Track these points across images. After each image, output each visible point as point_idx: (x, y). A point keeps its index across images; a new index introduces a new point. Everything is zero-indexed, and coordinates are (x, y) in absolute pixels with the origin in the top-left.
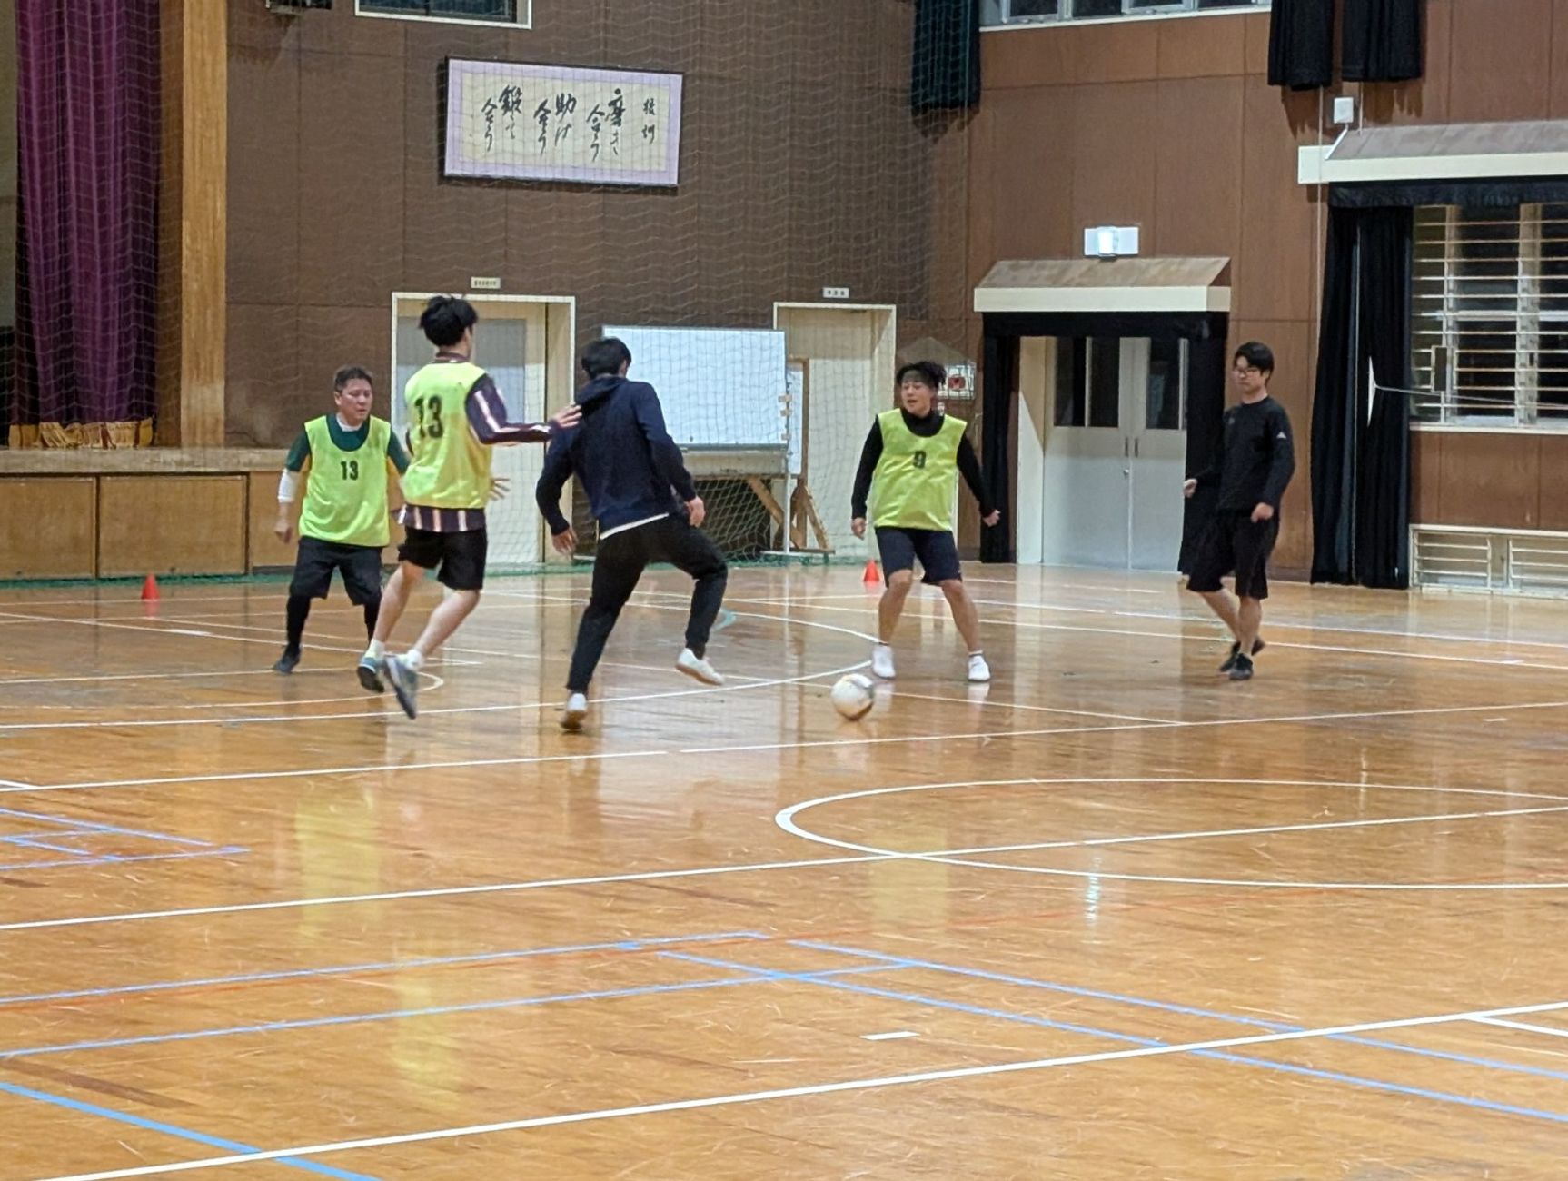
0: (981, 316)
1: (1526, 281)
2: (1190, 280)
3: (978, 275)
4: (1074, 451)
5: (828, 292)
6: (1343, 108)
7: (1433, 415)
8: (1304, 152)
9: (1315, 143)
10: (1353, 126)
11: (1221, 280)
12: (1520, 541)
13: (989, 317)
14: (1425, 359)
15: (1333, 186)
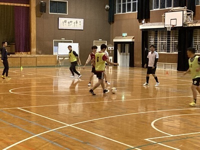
2: (130, 38)
3: (114, 38)
5: (100, 40)
8: (140, 26)
10: (144, 23)
11: (133, 38)
13: (115, 42)
15: (142, 29)
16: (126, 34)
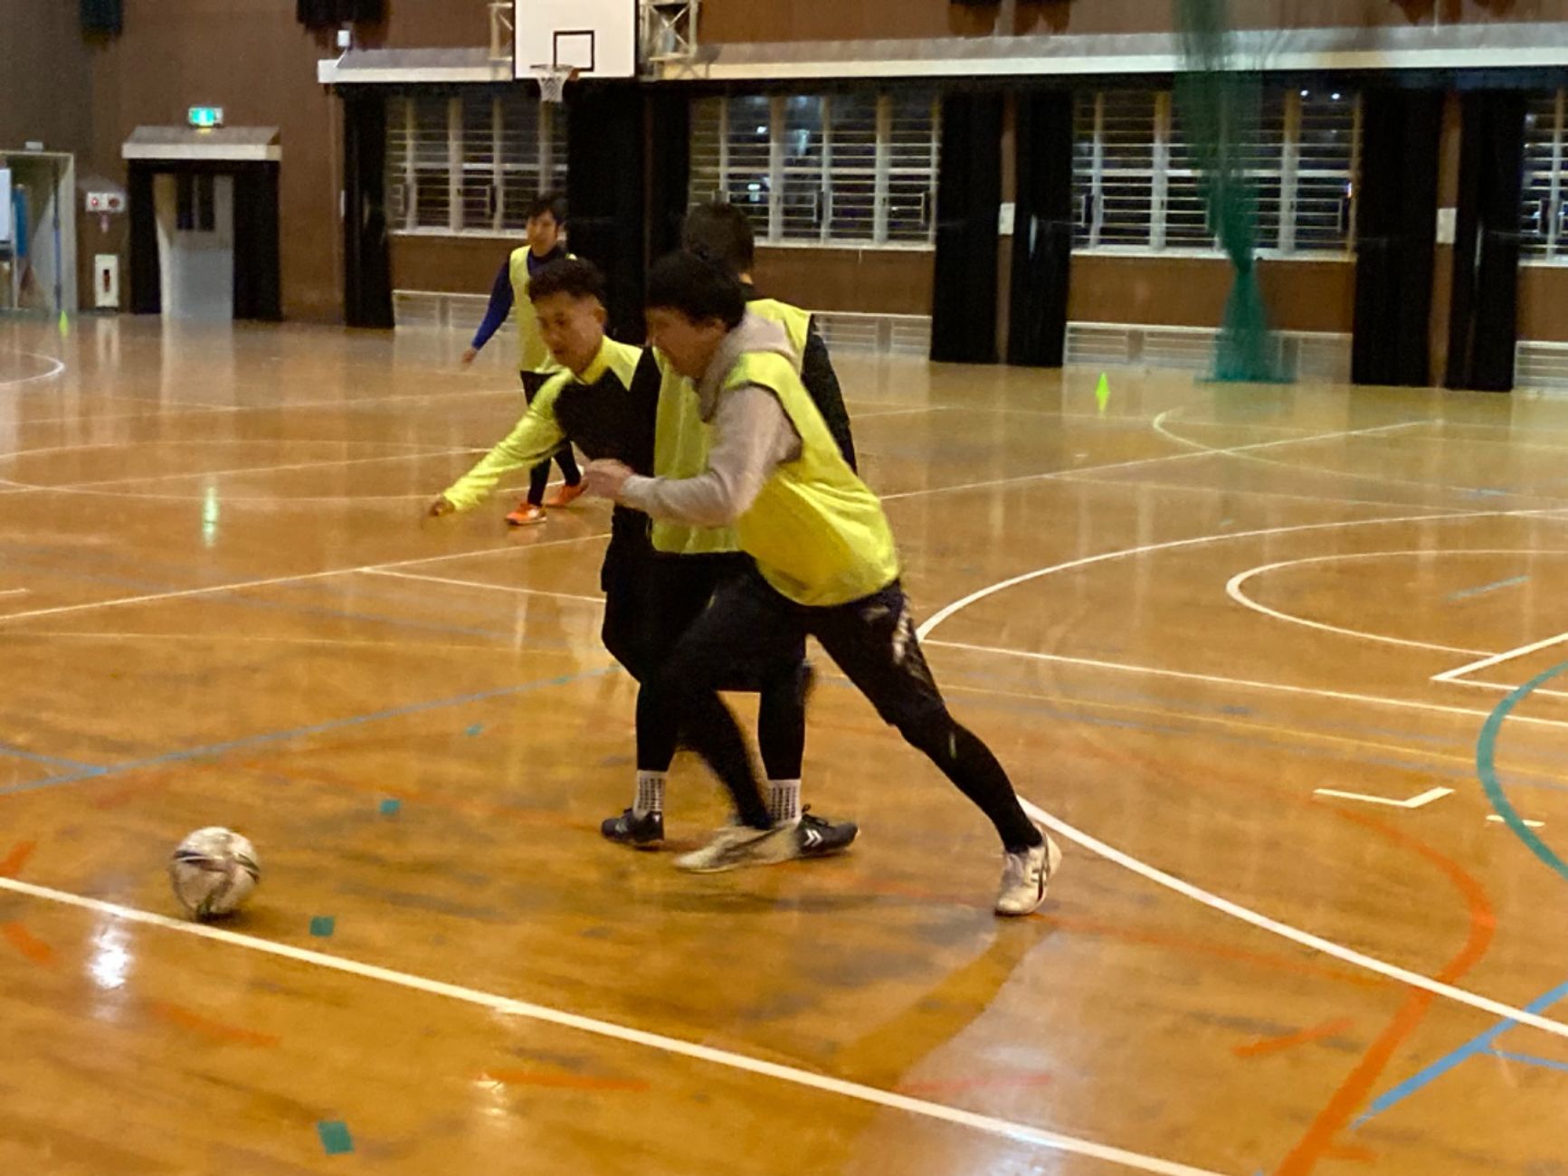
0: (126, 162)
1: (454, 146)
2: (257, 141)
3: (124, 137)
4: (189, 248)
5: (30, 145)
6: (343, 37)
7: (401, 225)
8: (322, 64)
9: (326, 58)
10: (350, 48)
11: (275, 141)
12: (456, 300)
13: (133, 162)
14: (396, 192)
15: (339, 86)
16: (219, 114)
